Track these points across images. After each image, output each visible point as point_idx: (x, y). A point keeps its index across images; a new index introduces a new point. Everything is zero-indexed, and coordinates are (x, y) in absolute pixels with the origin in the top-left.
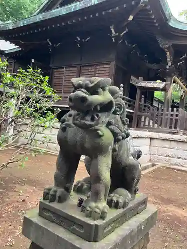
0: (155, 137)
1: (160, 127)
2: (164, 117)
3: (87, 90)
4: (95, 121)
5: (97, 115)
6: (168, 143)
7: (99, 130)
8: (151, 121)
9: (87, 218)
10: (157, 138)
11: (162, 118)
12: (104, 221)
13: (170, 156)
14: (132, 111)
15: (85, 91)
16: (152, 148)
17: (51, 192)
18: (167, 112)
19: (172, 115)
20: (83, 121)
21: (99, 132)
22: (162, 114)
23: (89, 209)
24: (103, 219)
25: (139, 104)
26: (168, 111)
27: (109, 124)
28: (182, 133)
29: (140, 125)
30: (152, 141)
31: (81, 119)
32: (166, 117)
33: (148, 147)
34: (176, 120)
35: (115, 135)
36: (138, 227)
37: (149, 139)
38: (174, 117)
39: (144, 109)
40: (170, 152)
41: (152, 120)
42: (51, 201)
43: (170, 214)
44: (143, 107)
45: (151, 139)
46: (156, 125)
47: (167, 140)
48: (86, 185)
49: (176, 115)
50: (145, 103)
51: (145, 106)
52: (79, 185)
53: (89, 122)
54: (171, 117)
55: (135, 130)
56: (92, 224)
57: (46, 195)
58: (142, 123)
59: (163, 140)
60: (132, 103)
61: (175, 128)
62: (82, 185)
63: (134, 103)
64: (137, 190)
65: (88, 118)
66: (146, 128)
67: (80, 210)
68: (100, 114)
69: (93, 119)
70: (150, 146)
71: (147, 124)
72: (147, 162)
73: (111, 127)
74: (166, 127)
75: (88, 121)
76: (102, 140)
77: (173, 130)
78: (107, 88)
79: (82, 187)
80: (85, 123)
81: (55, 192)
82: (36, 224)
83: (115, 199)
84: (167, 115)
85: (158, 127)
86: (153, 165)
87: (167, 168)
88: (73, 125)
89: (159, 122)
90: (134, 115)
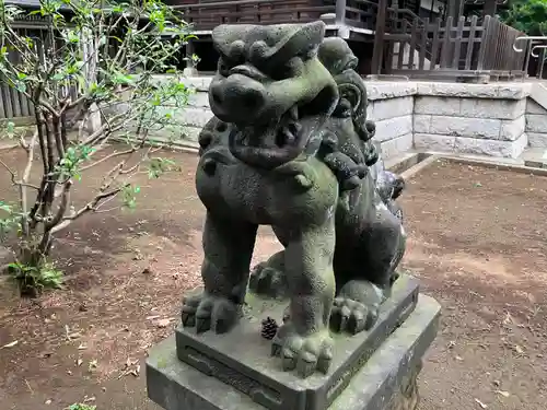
0: (424, 93)
1: (437, 66)
2: (448, 40)
3: (259, 69)
4: (287, 147)
5: (293, 129)
6: (455, 103)
7: (298, 173)
8: (416, 53)
9: (287, 374)
10: (430, 92)
11: (441, 44)
12: (327, 378)
13: (459, 133)
14: (369, 32)
15: (255, 71)
16: (418, 118)
17: (199, 311)
18: (455, 29)
19: (466, 34)
20: (257, 151)
21: (301, 177)
22: (442, 33)
23: (288, 353)
24: (324, 373)
25: (389, 13)
26: (455, 25)
27: (325, 149)
28: (488, 77)
29: (390, 64)
30: (419, 102)
31: (250, 144)
32: (452, 40)
33: (409, 117)
34: (477, 46)
35: (341, 175)
36: (401, 363)
37: (411, 99)
38: (472, 39)
39: (399, 25)
40: (459, 124)
41: (418, 49)
42: (200, 331)
43: (460, 273)
44: (396, 19)
45: (416, 97)
46: (427, 62)
47: (454, 97)
48: (277, 273)
49: (478, 34)
50: (401, 7)
51: (401, 15)
52: (262, 276)
53: (272, 152)
54: (465, 40)
55: (380, 78)
56: (299, 389)
57: (188, 317)
58: (395, 59)
59: (443, 98)
60: (369, 12)
61: (474, 66)
62: (269, 276)
63: (376, 10)
64: (397, 278)
65: (269, 139)
66: (405, 72)
67: (270, 351)
68: (299, 126)
69: (281, 141)
70: (414, 113)
71: (406, 60)
72: (408, 151)
73: (330, 157)
74: (450, 65)
75: (270, 148)
76: (310, 197)
77: (467, 72)
78: (315, 51)
79: (270, 280)
80: (261, 157)
81: (208, 308)
82: (175, 384)
83: (346, 311)
84: (454, 34)
85: (432, 67)
86: (421, 157)
87: (451, 161)
88: (233, 158)
89: (434, 55)
90: (376, 41)
